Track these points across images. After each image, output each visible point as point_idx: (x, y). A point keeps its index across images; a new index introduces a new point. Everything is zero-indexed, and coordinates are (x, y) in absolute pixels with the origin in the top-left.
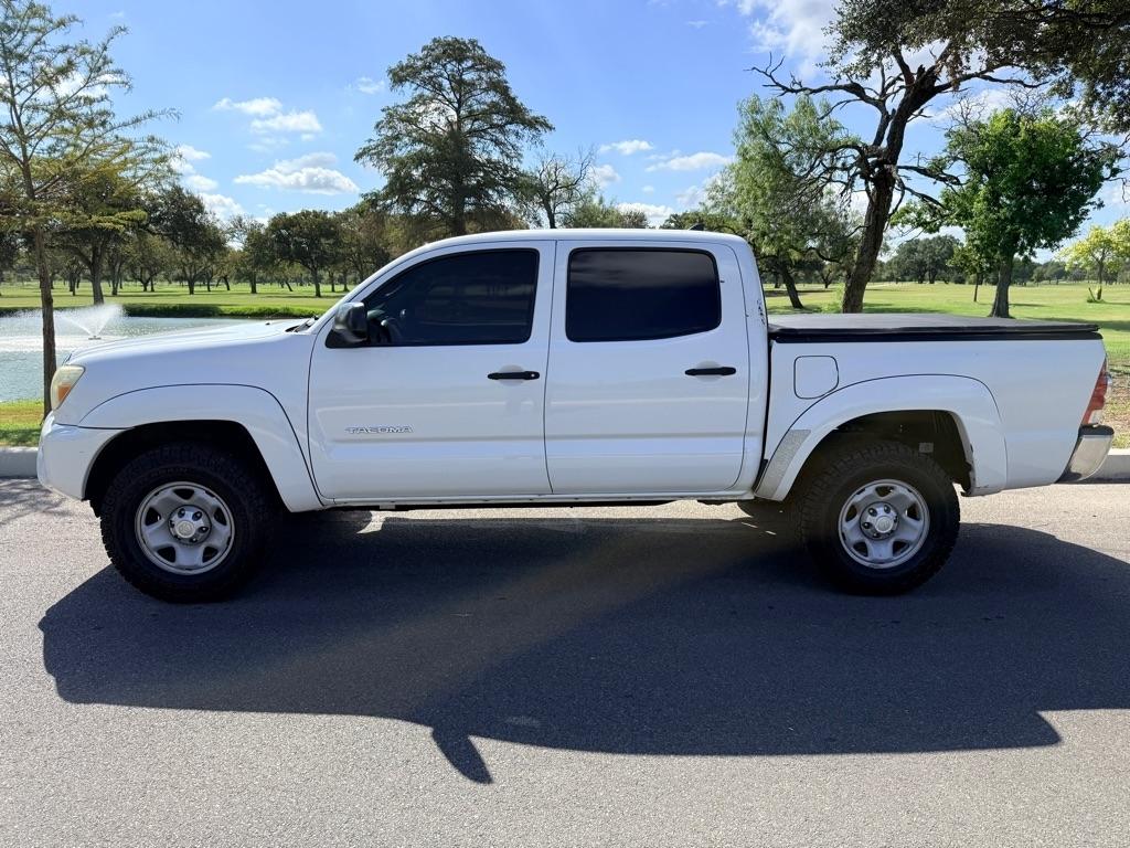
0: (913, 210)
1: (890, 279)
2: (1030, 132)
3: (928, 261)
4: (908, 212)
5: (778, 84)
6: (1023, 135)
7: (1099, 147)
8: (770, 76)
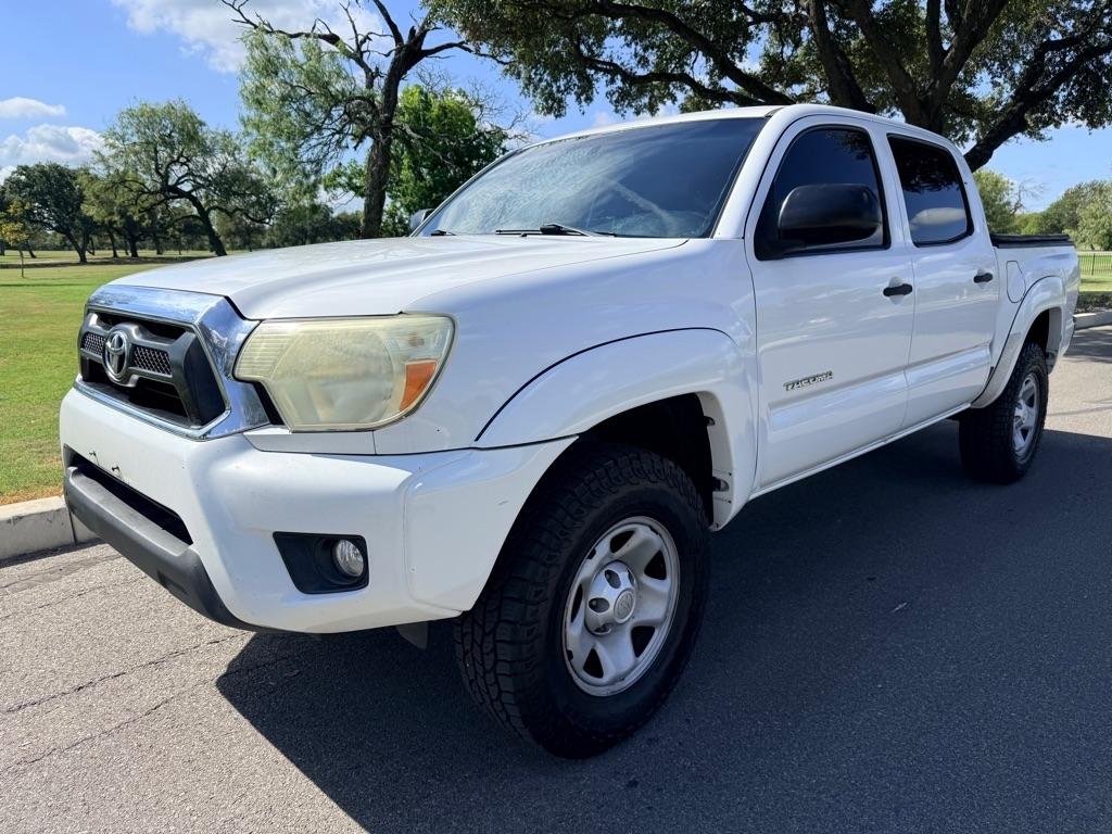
0: (345, 175)
1: (273, 246)
2: (443, 108)
3: (308, 228)
4: (339, 176)
5: (248, 22)
6: (436, 110)
7: (489, 129)
8: (239, 11)
